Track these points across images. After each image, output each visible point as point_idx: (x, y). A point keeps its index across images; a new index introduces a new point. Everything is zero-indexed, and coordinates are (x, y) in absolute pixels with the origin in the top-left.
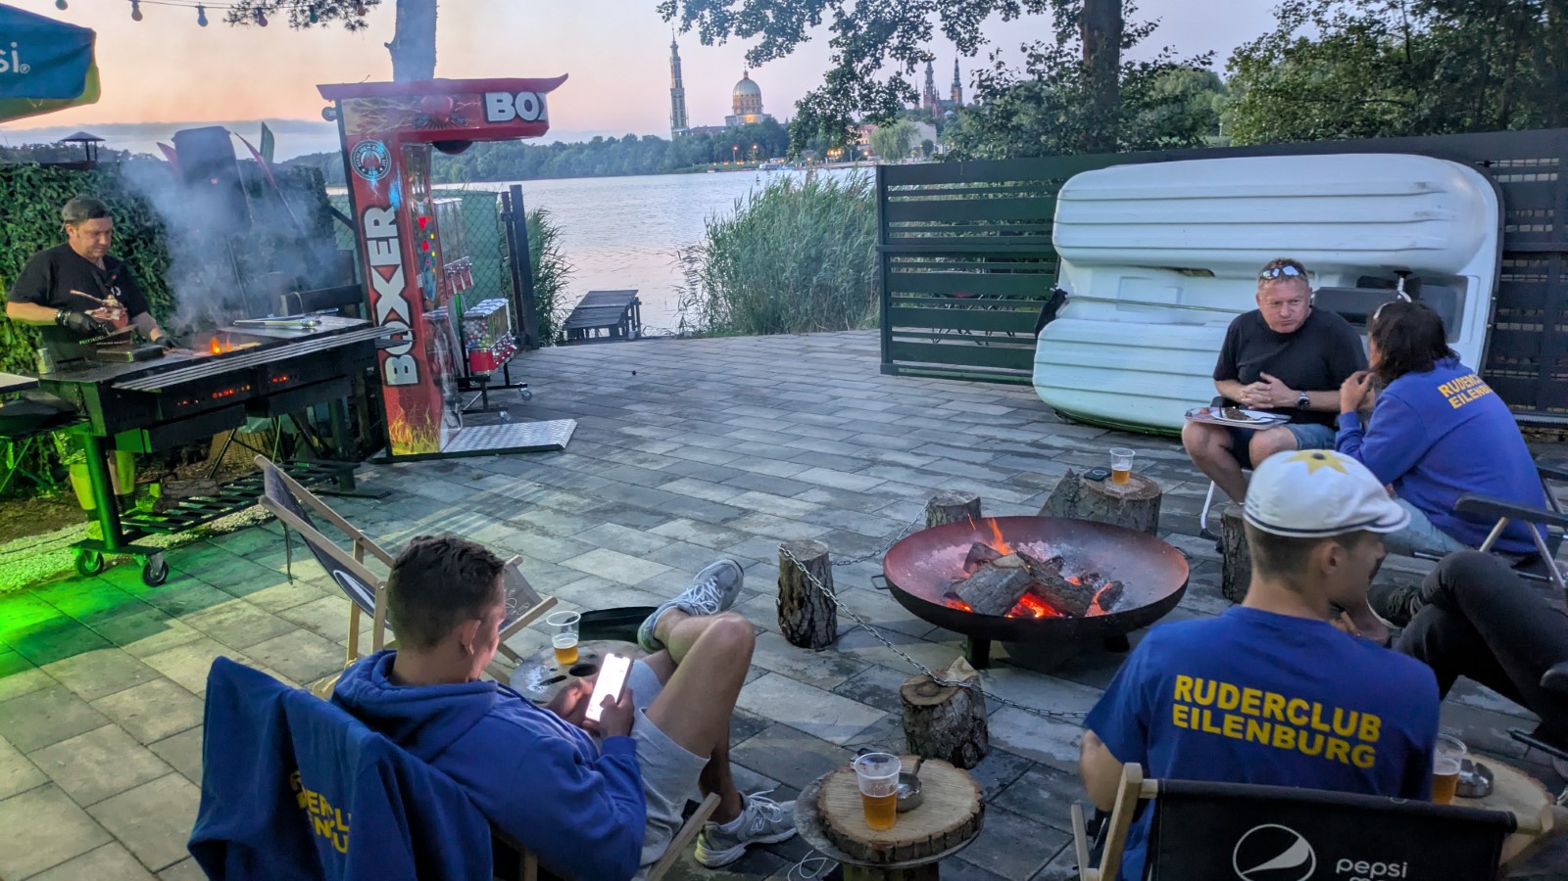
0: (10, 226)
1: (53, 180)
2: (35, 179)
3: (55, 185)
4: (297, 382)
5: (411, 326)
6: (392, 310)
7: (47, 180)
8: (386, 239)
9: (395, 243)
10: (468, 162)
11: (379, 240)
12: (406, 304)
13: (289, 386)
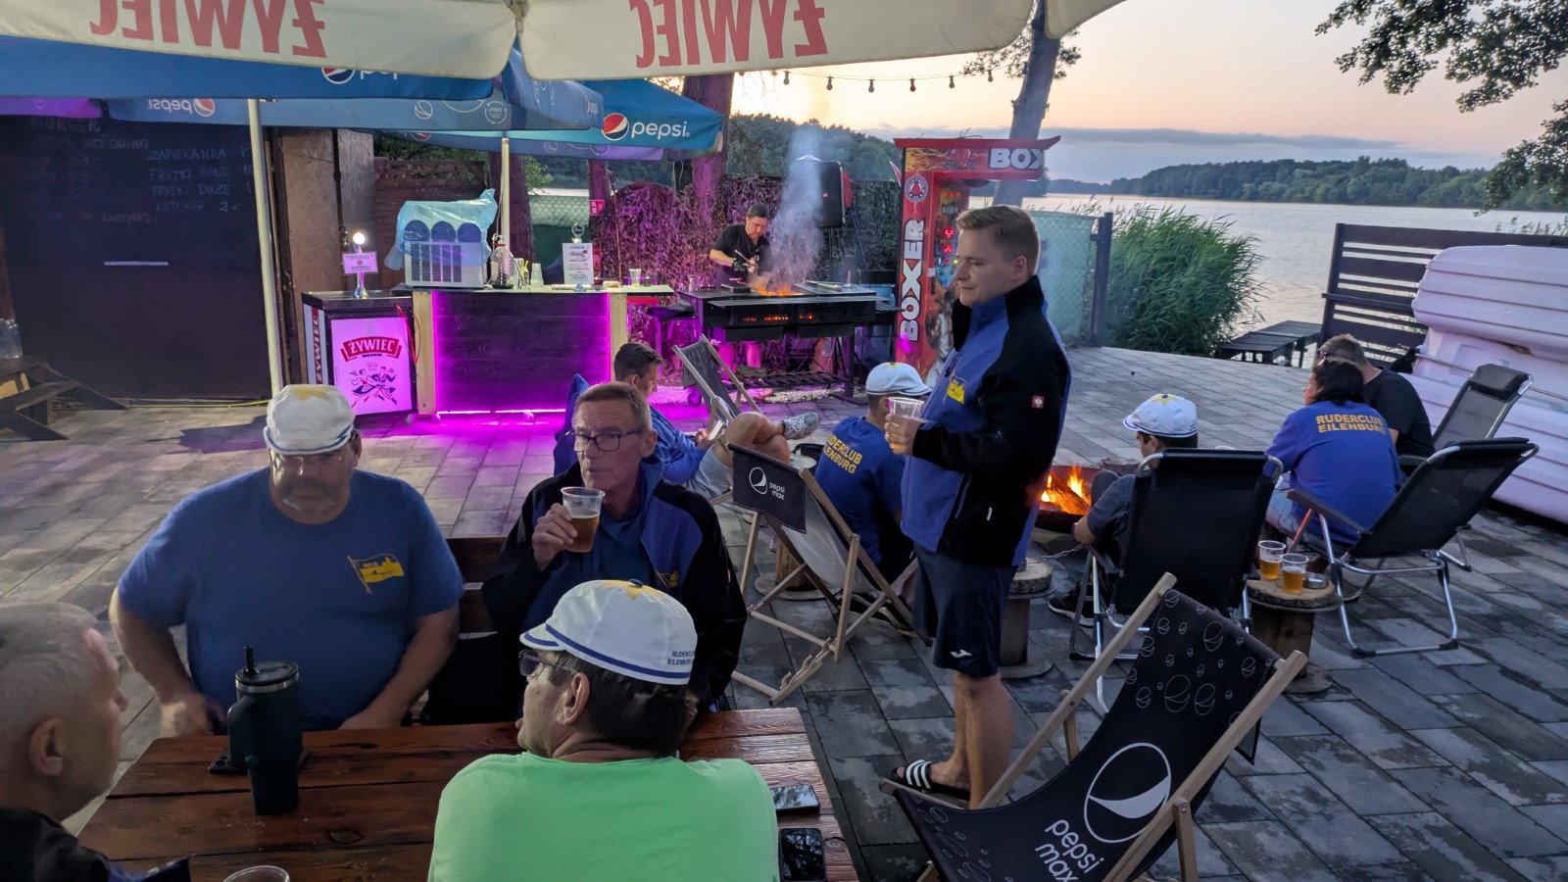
0: (734, 211)
1: (763, 186)
2: (754, 186)
3: (763, 189)
4: (818, 321)
5: (920, 302)
6: (911, 290)
7: (759, 186)
8: (915, 241)
9: (920, 244)
10: (1340, 181)
11: (911, 241)
12: (919, 286)
13: (813, 322)
